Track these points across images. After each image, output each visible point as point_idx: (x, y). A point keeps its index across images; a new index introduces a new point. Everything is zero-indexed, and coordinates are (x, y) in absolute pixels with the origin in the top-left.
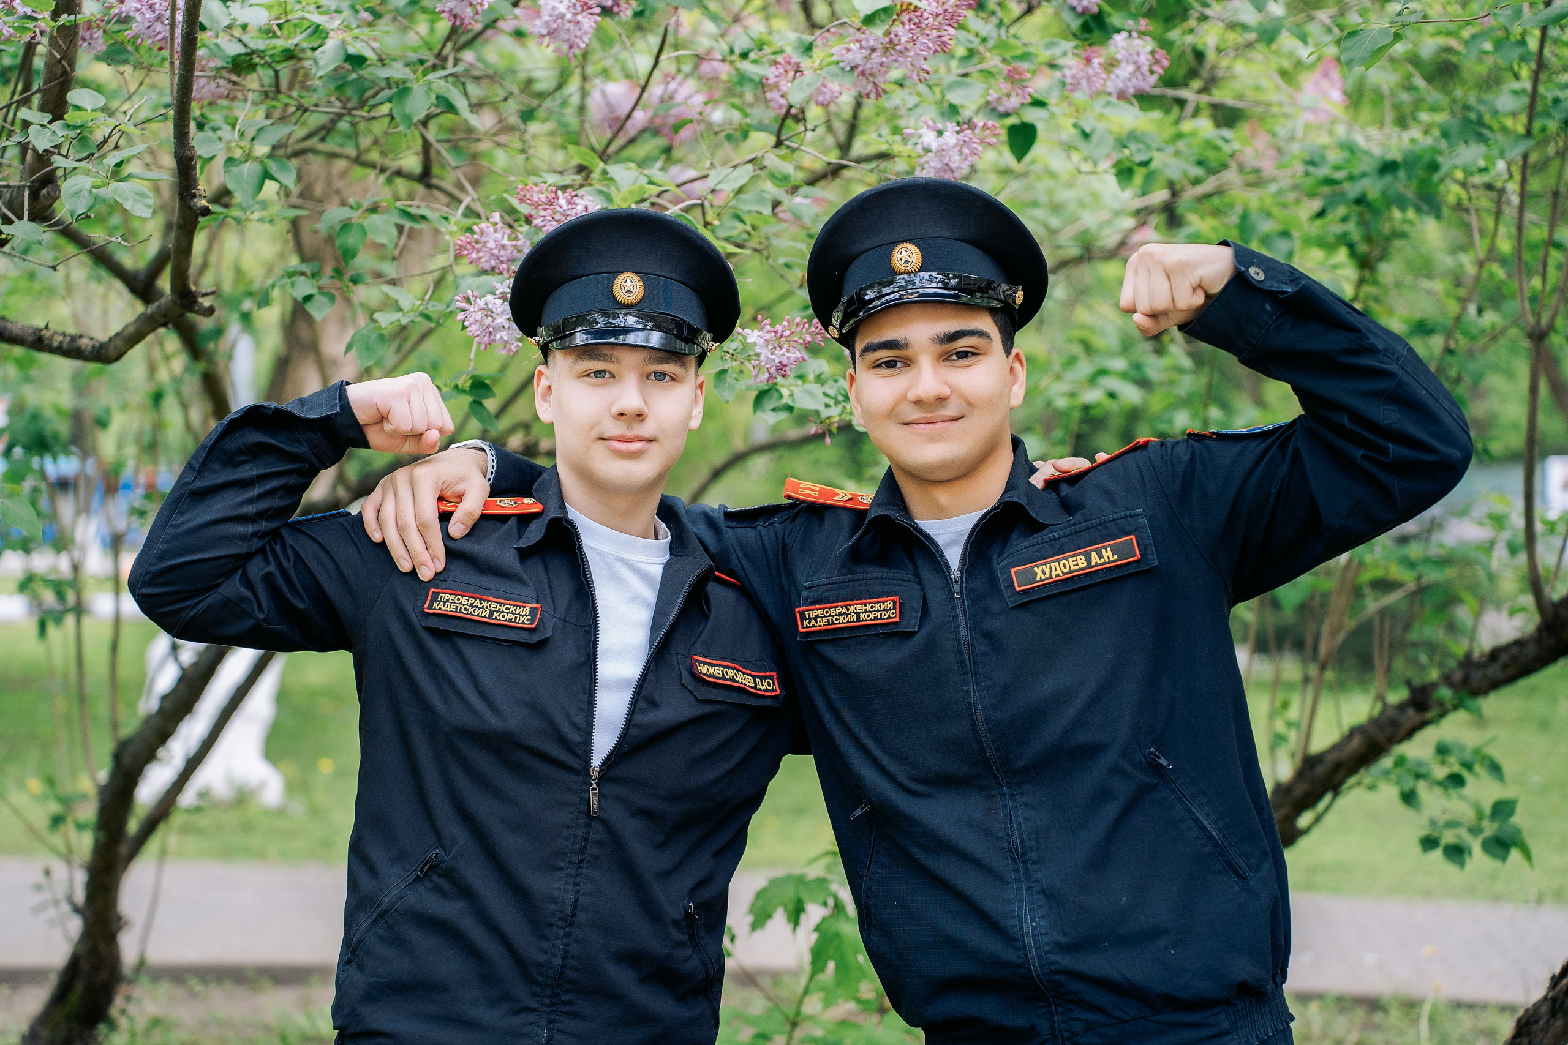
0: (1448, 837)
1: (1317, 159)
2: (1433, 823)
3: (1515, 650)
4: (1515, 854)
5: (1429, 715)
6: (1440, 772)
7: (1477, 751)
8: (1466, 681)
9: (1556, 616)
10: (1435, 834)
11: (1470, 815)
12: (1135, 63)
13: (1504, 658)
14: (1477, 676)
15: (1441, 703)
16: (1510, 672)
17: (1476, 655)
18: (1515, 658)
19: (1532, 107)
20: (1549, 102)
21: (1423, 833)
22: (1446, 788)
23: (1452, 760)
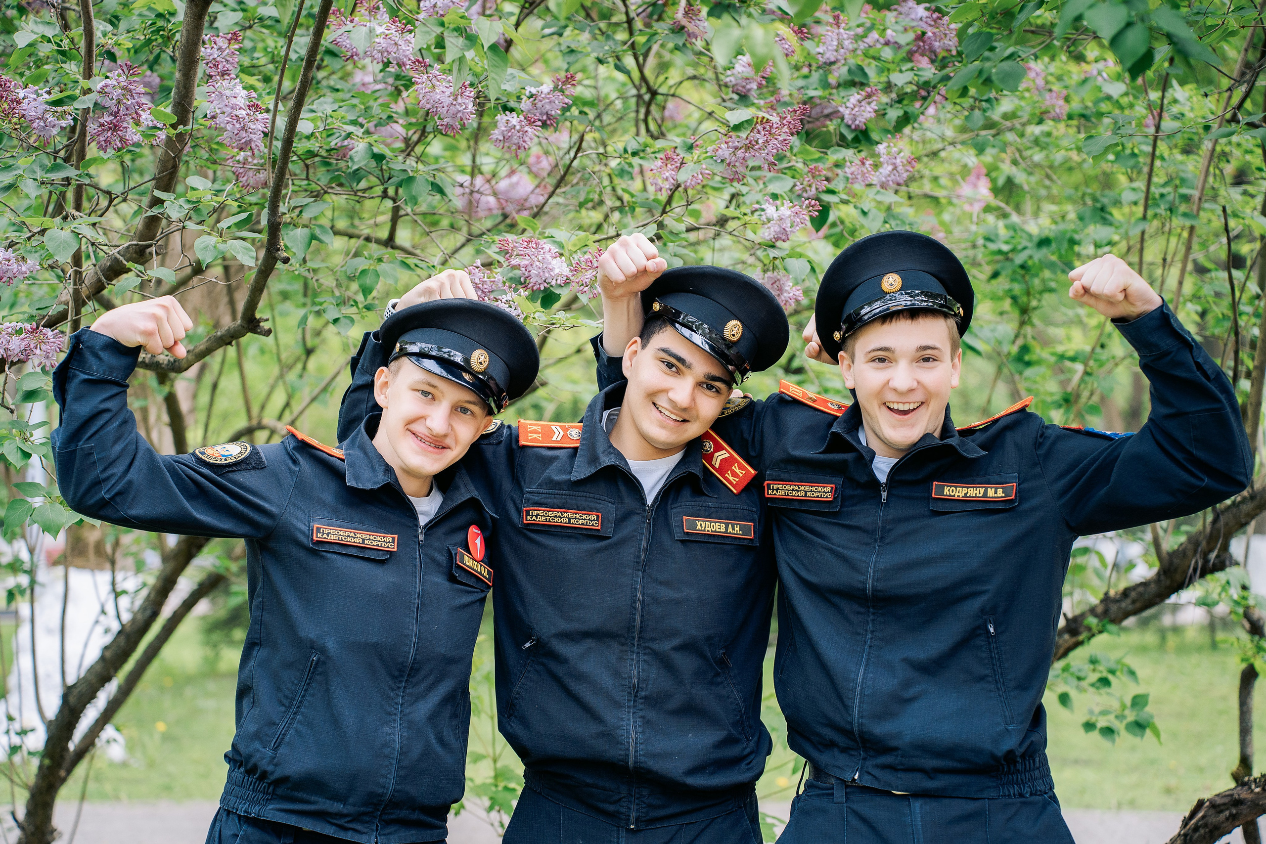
0: (1102, 723)
1: (992, 237)
2: (1091, 712)
3: (1141, 589)
4: (1148, 732)
5: (1081, 638)
6: (1094, 677)
7: (1119, 662)
8: (1106, 612)
9: (1171, 563)
10: (1093, 719)
11: (1116, 705)
12: (894, 164)
13: (1133, 594)
14: (1114, 608)
15: (1089, 629)
16: (1138, 605)
17: (1112, 593)
18: (1141, 594)
19: (1147, 199)
20: (1157, 196)
21: (1084, 719)
22: (1098, 688)
23: (1101, 668)
